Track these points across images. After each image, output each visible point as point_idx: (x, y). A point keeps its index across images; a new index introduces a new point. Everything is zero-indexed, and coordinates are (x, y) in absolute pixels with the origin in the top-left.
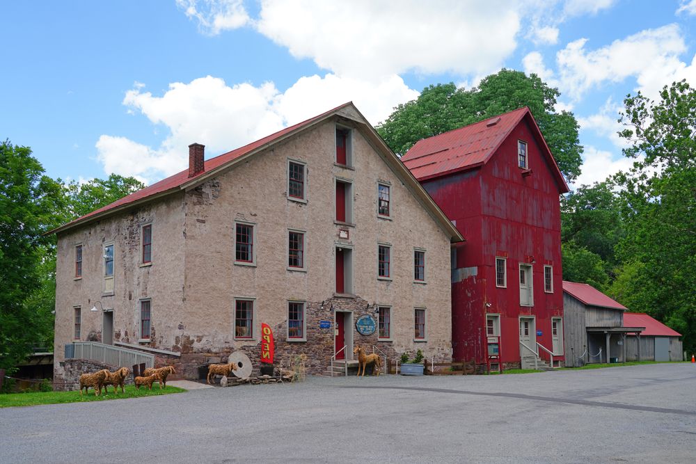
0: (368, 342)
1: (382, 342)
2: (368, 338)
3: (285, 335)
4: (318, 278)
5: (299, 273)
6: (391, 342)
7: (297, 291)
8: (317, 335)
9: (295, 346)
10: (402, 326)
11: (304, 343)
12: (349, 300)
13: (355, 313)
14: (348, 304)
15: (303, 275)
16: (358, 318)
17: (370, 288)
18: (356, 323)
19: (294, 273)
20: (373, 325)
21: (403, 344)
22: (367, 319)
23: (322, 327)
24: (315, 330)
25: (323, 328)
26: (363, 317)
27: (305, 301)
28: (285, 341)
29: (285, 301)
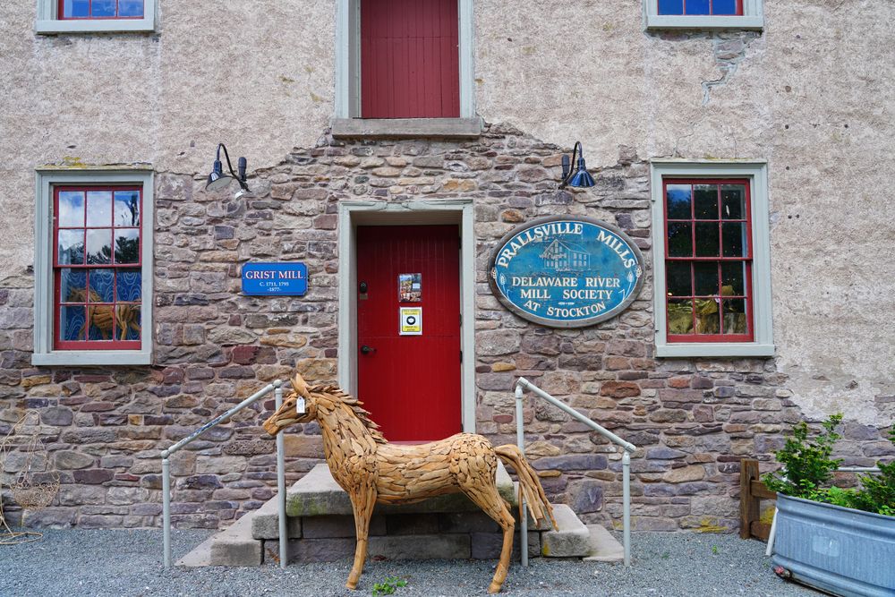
0: (583, 365)
1: (693, 360)
2: (583, 342)
3: (28, 334)
4: (233, 58)
5: (115, 42)
6: (765, 360)
7: (99, 127)
8: (225, 330)
9: (87, 389)
10: (846, 274)
11: (140, 371)
12: (437, 152)
13: (481, 215)
14: (436, 170)
15: (135, 48)
16: (504, 241)
17: (587, 78)
18: (492, 264)
19: (81, 44)
20: (619, 271)
21: (859, 372)
22: (568, 242)
23: (254, 294)
24: (212, 309)
25: (264, 296)
26: (541, 233)
27: (147, 172)
28: (23, 361)
29: (25, 176)
